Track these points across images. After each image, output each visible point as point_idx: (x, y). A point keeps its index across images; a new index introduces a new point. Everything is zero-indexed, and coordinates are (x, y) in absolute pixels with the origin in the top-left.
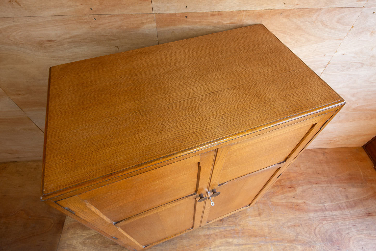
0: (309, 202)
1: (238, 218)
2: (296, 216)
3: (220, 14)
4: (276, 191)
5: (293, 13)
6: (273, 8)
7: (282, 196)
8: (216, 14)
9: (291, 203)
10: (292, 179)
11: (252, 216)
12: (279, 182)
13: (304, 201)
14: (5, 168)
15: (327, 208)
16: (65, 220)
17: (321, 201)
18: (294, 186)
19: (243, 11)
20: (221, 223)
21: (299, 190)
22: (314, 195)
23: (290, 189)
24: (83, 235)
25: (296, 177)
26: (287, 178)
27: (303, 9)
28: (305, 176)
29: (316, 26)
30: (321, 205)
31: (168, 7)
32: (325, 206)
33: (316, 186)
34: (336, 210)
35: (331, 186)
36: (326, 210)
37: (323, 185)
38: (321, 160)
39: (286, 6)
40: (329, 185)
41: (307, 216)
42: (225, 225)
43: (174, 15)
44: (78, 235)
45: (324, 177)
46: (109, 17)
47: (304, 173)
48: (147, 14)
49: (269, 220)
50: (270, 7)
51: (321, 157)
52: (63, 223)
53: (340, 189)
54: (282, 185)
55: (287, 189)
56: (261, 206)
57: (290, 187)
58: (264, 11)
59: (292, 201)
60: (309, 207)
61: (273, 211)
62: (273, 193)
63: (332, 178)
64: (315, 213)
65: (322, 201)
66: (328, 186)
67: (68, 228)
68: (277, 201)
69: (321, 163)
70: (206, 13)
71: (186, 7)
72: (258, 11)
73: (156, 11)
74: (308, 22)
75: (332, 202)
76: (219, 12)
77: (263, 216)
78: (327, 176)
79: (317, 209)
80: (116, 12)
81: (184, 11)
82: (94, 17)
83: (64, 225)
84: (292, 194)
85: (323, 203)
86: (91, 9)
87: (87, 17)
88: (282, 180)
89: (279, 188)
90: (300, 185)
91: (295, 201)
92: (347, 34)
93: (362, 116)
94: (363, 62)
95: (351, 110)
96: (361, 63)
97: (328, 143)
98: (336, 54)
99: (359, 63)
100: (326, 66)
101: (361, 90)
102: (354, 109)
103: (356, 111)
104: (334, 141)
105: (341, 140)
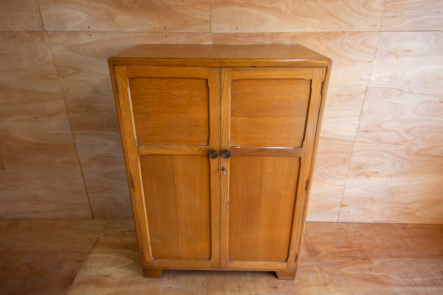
0: (392, 276)
1: (297, 286)
2: (375, 289)
3: (263, 35)
4: (346, 262)
5: (322, 36)
6: (305, 31)
7: (355, 267)
8: (259, 35)
9: (367, 275)
10: (366, 251)
11: (315, 285)
12: (348, 253)
13: (384, 274)
14: (16, 224)
15: (417, 283)
16: (76, 276)
17: (407, 276)
18: (369, 258)
19: (282, 33)
20: (274, 290)
21: (376, 263)
22: (397, 268)
23: (365, 261)
24: (96, 292)
25: (371, 249)
26: (359, 250)
27: (329, 33)
28: (381, 249)
29: (344, 48)
30: (408, 280)
31: (223, 28)
32: (413, 281)
33: (399, 259)
34: (429, 286)
35: (420, 261)
36: (416, 285)
37: (407, 259)
38: (402, 235)
39: (315, 30)
40: (416, 259)
41: (391, 290)
42: (279, 292)
43: (227, 34)
44: (89, 292)
45: (408, 251)
46: (177, 34)
47: (380, 246)
48: (206, 33)
49: (339, 291)
50: (302, 30)
51: (401, 232)
52: (73, 279)
53: (431, 265)
54: (353, 257)
55: (359, 261)
56: (327, 276)
57: (365, 259)
58: (298, 33)
59: (368, 273)
60: (391, 281)
61: (343, 282)
62: (341, 263)
63: (419, 253)
64: (401, 288)
65: (409, 276)
66: (415, 261)
67: (79, 284)
68: (348, 272)
69: (401, 237)
70: (252, 33)
71: (237, 28)
72: (293, 33)
73: (214, 31)
74: (336, 44)
75: (422, 277)
76: (262, 33)
77: (330, 286)
78: (412, 251)
79: (403, 283)
80: (183, 31)
81: (235, 31)
82: (166, 34)
83: (74, 281)
84: (367, 266)
85: (411, 278)
86: (165, 28)
87: (160, 34)
88: (352, 251)
89: (349, 259)
90: (377, 258)
91: (372, 273)
92: (375, 57)
93: (431, 166)
94: (401, 89)
95: (413, 155)
96: (400, 90)
97: (405, 214)
98: (371, 78)
99: (398, 89)
100: (366, 91)
101: (413, 124)
102: (416, 154)
103: (420, 157)
104: (412, 209)
105: (420, 208)
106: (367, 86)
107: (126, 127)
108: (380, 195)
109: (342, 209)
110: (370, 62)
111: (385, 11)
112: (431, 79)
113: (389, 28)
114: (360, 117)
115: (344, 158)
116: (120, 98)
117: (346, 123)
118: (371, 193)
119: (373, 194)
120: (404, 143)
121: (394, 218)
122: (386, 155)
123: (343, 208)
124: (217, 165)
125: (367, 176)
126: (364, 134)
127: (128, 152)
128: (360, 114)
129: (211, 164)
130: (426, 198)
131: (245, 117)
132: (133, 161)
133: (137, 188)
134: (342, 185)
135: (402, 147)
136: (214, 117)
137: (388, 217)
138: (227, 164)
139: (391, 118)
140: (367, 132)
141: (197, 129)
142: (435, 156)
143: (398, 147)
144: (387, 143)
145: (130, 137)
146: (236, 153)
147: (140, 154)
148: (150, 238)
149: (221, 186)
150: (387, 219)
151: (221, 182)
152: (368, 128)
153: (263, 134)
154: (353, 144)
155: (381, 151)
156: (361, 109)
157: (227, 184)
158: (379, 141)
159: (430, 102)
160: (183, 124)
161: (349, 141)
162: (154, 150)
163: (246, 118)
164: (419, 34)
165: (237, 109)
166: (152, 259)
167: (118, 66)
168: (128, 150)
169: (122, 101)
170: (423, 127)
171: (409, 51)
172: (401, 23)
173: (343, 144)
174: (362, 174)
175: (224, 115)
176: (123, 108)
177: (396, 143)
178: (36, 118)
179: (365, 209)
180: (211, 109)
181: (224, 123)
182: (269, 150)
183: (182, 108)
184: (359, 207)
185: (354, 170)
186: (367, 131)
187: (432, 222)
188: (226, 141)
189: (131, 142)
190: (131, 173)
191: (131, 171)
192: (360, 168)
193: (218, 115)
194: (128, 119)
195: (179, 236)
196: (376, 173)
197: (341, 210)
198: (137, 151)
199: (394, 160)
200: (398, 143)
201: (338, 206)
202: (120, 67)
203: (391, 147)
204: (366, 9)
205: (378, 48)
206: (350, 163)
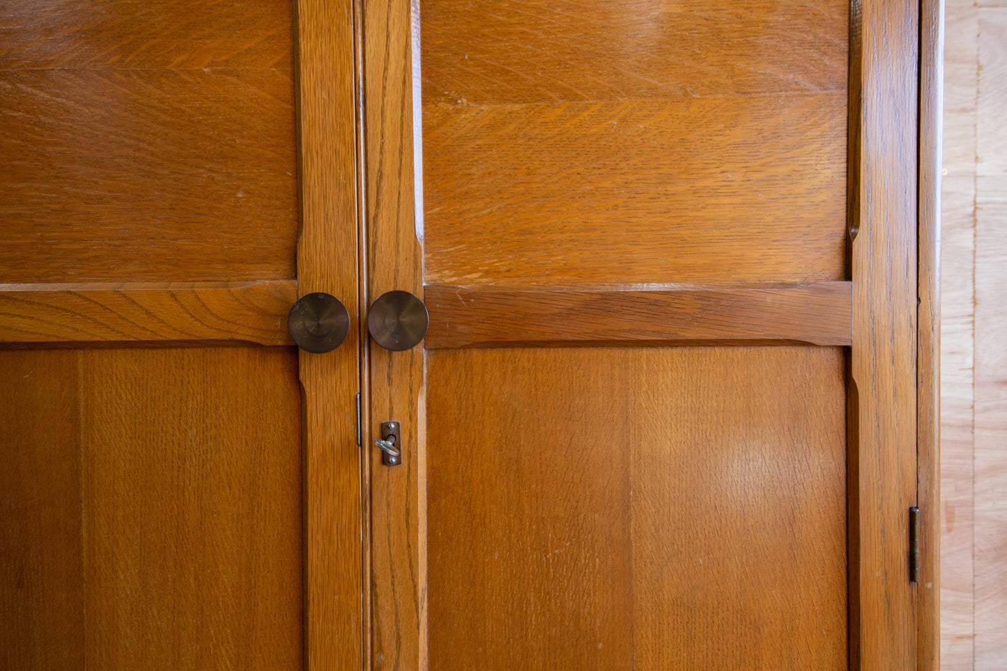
92: (978, 92)
98: (981, 168)
100: (972, 219)
106: (971, 199)
110: (963, 110)
114: (973, 322)
124: (349, 409)
128: (970, 310)
129: (310, 406)
131: (506, 101)
136: (325, 95)
138: (412, 404)
141: (229, 175)
146: (461, 328)
149: (378, 563)
151: (375, 533)
153: (616, 207)
154: (968, 436)
156: (970, 290)
157: (411, 546)
160: (142, 145)
163: (509, 107)
165: (456, 54)
175: (385, 78)
180: (305, 46)
181: (387, 134)
182: (656, 303)
183: (144, 47)
188: (398, 244)
193: (349, 80)
205: (983, 61)
206: (976, 529)
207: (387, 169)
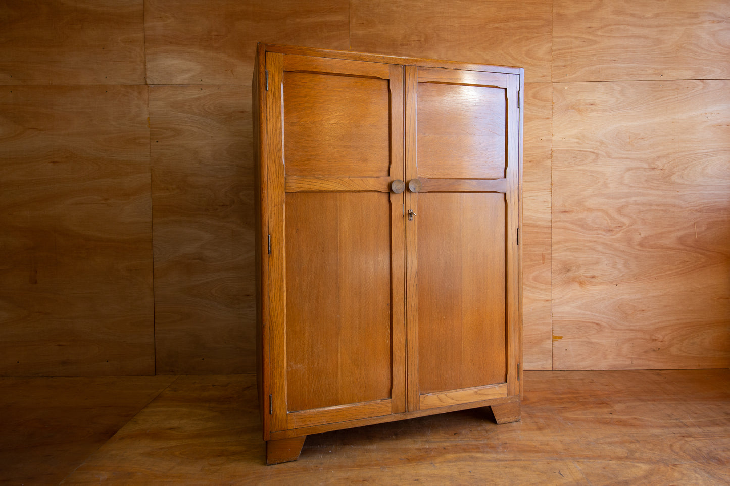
15: (688, 424)
32: (682, 422)
36: (686, 426)
61: (568, 426)
64: (663, 430)
79: (666, 425)
92: (553, 112)
93: (667, 264)
94: (596, 151)
95: (638, 248)
96: (594, 153)
97: (654, 351)
98: (554, 138)
99: (591, 152)
100: (551, 156)
101: (623, 200)
102: (641, 244)
103: (647, 249)
104: (662, 341)
105: (673, 339)
106: (551, 149)
107: (272, 144)
108: (607, 317)
109: (555, 344)
110: (548, 118)
111: (552, 60)
112: (630, 138)
113: (562, 79)
114: (551, 191)
115: (542, 254)
116: (268, 99)
117: (534, 200)
118: (594, 314)
119: (596, 314)
120: (620, 229)
121: (640, 359)
122: (600, 248)
123: (556, 342)
125: (581, 283)
126: (562, 215)
127: (269, 187)
128: (550, 187)
130: (678, 320)
132: (276, 203)
133: (275, 254)
134: (547, 301)
135: (619, 235)
137: (629, 358)
139: (593, 192)
140: (566, 214)
142: (668, 248)
143: (614, 235)
144: (597, 230)
145: (275, 162)
147: (287, 191)
148: (287, 363)
150: (629, 362)
152: (565, 206)
154: (550, 231)
155: (590, 241)
156: (550, 180)
158: (584, 226)
159: (638, 168)
161: (543, 227)
162: (310, 183)
164: (600, 85)
166: (288, 412)
167: (271, 54)
168: (269, 184)
169: (271, 103)
170: (638, 204)
171: (592, 105)
172: (575, 73)
173: (537, 232)
174: (574, 279)
176: (271, 114)
177: (608, 228)
178: (106, 200)
179: (591, 343)
184: (581, 340)
185: (560, 273)
186: (565, 212)
187: (699, 366)
189: (276, 169)
190: (270, 225)
191: (270, 223)
192: (569, 270)
193: (402, 129)
194: (276, 131)
195: (339, 350)
196: (593, 277)
197: (555, 346)
198: (283, 185)
199: (613, 255)
200: (611, 228)
201: (549, 338)
202: (275, 54)
203: (604, 235)
204: (530, 58)
205: (554, 101)
206: (553, 263)
207: (410, 150)
